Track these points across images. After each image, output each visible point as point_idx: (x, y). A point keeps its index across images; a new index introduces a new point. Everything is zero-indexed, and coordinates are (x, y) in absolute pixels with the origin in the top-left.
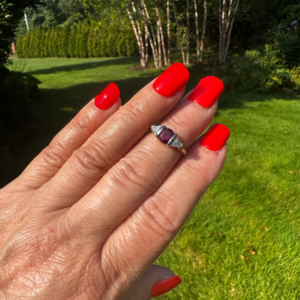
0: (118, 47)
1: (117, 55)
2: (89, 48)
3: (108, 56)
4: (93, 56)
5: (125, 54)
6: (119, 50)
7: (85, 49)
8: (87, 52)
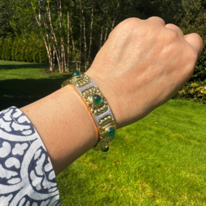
0: (34, 56)
1: (32, 61)
2: (12, 54)
3: (26, 61)
4: (15, 60)
5: (38, 61)
6: (34, 58)
7: (10, 55)
8: (11, 57)
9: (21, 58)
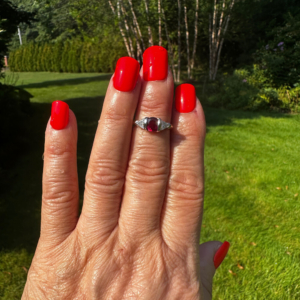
0: (111, 63)
2: (82, 63)
6: (111, 66)
7: (78, 64)
8: (80, 67)
9: (94, 68)
